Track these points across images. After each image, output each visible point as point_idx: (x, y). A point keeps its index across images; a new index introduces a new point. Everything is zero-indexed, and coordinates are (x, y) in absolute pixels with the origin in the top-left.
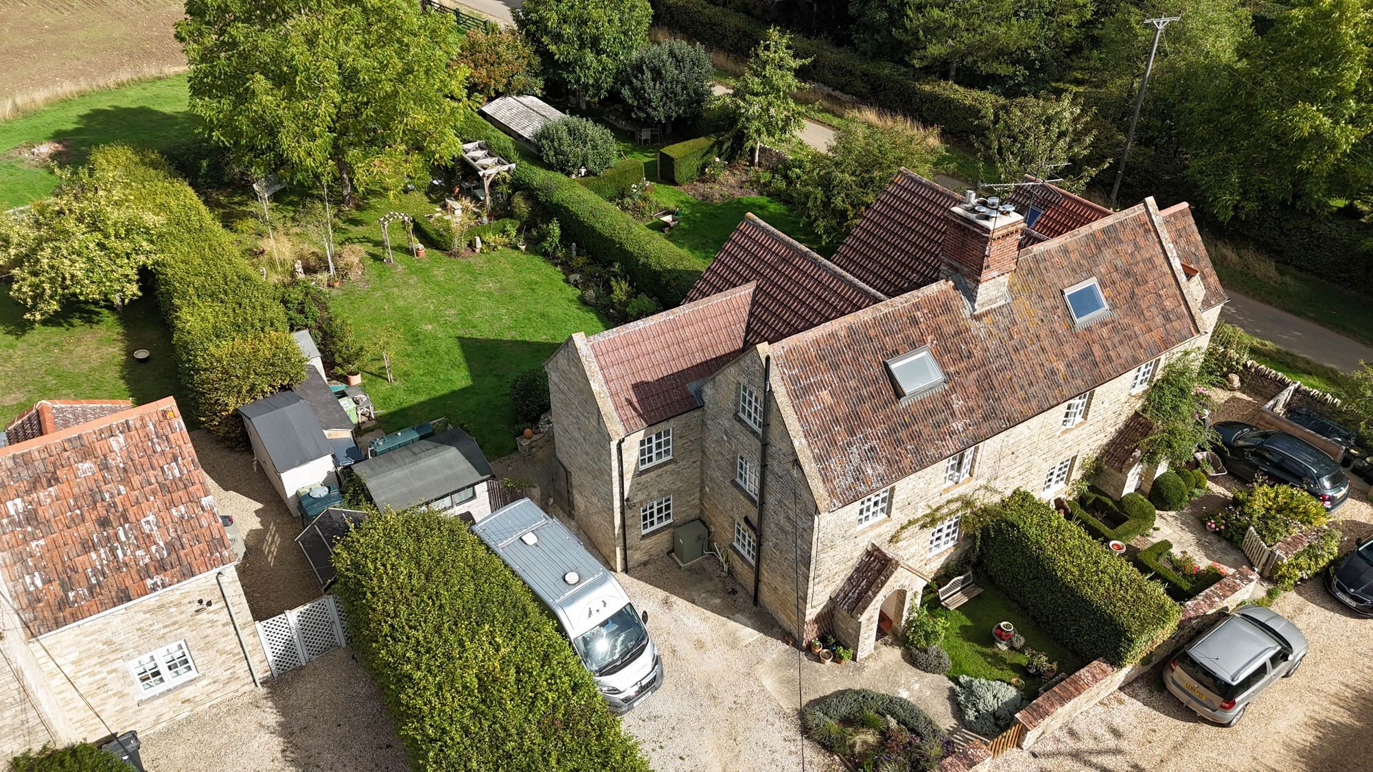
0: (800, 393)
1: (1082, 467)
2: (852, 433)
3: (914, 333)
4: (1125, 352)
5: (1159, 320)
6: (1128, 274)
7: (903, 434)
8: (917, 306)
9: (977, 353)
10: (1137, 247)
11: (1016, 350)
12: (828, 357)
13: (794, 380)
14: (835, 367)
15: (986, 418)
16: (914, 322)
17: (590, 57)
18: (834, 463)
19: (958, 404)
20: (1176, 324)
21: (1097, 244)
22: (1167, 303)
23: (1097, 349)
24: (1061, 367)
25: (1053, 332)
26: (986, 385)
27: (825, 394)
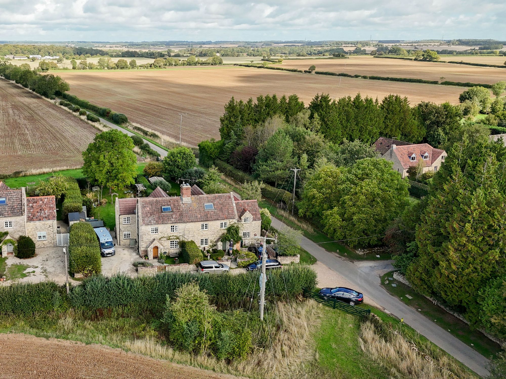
0: (144, 207)
1: (211, 242)
2: (151, 215)
3: (169, 203)
4: (216, 217)
5: (227, 214)
6: (222, 204)
7: (161, 218)
8: (171, 200)
9: (181, 209)
10: (226, 200)
11: (190, 211)
12: (151, 203)
13: (143, 205)
14: (151, 205)
15: (179, 220)
16: (170, 202)
17: (176, 169)
18: (146, 219)
19: (174, 216)
20: (231, 216)
21: (216, 198)
22: (230, 212)
23: (209, 215)
24: (199, 216)
25: (200, 210)
26: (181, 215)
27: (148, 209)
